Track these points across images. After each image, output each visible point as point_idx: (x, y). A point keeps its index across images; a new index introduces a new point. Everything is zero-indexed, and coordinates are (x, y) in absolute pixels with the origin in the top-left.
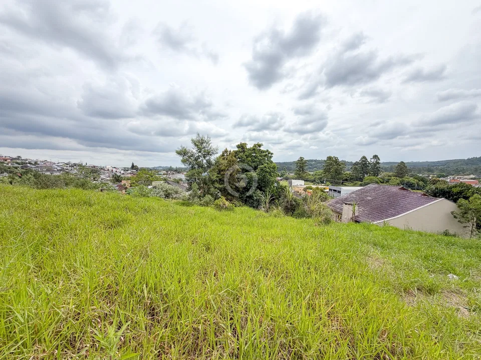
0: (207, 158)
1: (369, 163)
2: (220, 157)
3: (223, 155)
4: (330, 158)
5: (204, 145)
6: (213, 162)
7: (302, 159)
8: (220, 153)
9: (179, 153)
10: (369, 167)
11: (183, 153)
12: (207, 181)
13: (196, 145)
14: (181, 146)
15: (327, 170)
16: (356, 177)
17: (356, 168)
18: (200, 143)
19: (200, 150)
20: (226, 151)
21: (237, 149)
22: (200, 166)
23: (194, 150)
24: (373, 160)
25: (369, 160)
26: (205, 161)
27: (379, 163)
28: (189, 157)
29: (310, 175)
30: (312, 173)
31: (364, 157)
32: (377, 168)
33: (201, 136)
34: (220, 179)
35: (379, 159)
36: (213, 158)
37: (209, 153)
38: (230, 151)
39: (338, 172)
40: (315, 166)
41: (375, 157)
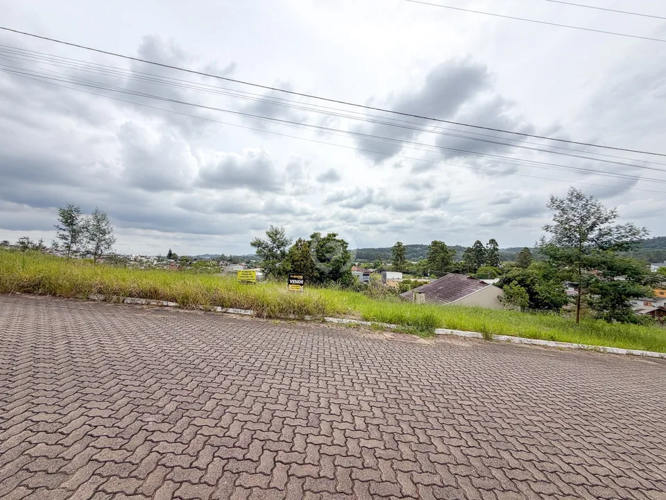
0: (281, 249)
1: (485, 250)
2: (293, 247)
3: (297, 245)
4: (435, 243)
5: (278, 236)
6: (287, 252)
7: (399, 245)
8: (294, 243)
9: (253, 245)
10: (484, 254)
11: (257, 244)
12: (282, 272)
13: (270, 236)
14: (256, 238)
15: (432, 260)
16: (470, 267)
17: (469, 257)
18: (274, 235)
19: (274, 241)
20: (300, 241)
21: (310, 239)
22: (275, 256)
23: (268, 241)
24: (489, 246)
25: (485, 246)
26: (279, 252)
27: (497, 249)
28: (264, 248)
29: (412, 265)
30: (416, 263)
31: (478, 242)
32: (495, 256)
33: (274, 227)
34: (294, 270)
35: (497, 245)
36: (287, 249)
37: (283, 244)
38: (304, 241)
39: (445, 262)
40: (421, 252)
41: (493, 241)
